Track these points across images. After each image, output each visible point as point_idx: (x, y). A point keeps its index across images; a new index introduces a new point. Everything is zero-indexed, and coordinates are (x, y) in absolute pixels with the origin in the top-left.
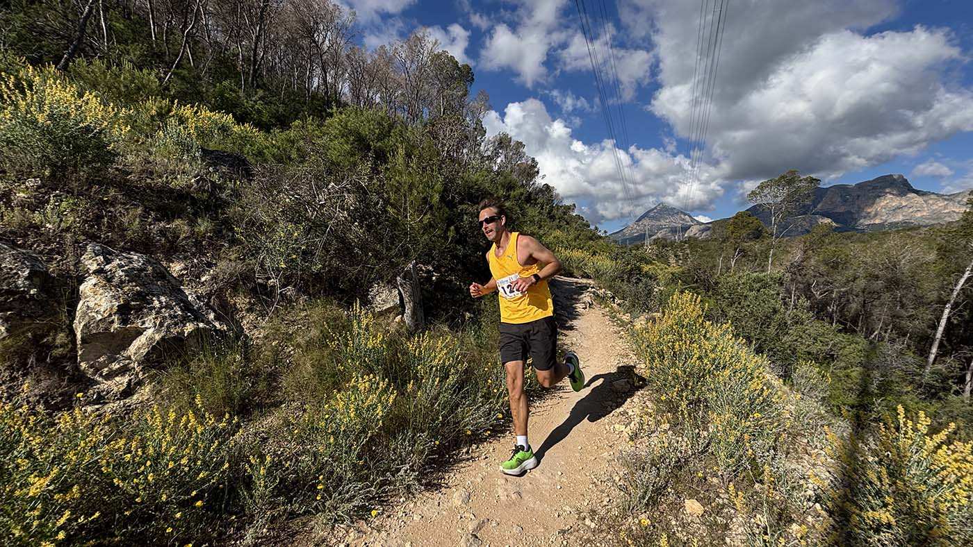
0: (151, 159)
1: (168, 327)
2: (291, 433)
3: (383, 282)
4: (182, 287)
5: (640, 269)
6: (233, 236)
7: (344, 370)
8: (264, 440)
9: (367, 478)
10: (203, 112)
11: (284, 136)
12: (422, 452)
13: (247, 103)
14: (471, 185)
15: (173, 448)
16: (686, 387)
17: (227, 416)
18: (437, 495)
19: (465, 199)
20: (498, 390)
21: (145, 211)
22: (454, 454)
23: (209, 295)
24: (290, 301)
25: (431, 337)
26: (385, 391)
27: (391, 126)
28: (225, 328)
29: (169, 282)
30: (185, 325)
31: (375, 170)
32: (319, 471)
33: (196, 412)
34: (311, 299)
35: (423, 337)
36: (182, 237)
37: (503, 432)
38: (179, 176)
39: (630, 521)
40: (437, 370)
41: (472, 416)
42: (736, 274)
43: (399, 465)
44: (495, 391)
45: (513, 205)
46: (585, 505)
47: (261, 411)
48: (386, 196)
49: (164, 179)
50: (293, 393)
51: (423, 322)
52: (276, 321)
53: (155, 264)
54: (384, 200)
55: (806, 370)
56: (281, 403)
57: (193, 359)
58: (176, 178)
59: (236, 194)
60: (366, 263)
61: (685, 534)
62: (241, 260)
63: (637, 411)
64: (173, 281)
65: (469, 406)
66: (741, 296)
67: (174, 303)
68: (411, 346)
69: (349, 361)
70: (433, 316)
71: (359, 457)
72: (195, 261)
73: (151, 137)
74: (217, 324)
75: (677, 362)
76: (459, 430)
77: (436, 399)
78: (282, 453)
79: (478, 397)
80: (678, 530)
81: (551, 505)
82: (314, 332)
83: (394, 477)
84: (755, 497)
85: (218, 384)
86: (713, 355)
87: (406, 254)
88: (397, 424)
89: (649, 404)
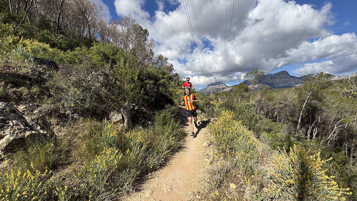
0: (9, 61)
1: (17, 134)
2: (77, 175)
3: (115, 110)
4: (24, 116)
5: (209, 103)
6: (49, 93)
7: (100, 147)
8: (64, 179)
9: (110, 190)
10: (35, 42)
11: (72, 53)
12: (133, 177)
13: (55, 39)
14: (149, 73)
15: (19, 187)
16: (228, 143)
17: (46, 170)
18: (139, 193)
19: (147, 78)
20: (162, 150)
21: (6, 83)
22: (146, 177)
23: (38, 119)
24: (76, 120)
25: (135, 131)
26: (117, 154)
27: (117, 51)
28: (46, 133)
29: (17, 114)
30: (25, 133)
31: (112, 67)
32: (90, 190)
33: (31, 170)
34: (85, 119)
35: (132, 131)
36: (24, 94)
37: (164, 166)
38: (23, 69)
39: (212, 194)
40: (138, 144)
41: (152, 161)
42: (240, 104)
43: (124, 183)
44: (161, 150)
45: (165, 80)
46: (196, 190)
47: (63, 167)
48: (116, 77)
49: (16, 70)
50: (77, 158)
51: (132, 125)
52: (70, 128)
53: (11, 106)
54: (115, 79)
55: (264, 134)
56: (72, 162)
57: (30, 147)
58: (21, 69)
59: (51, 76)
60: (108, 103)
61: (230, 196)
62: (53, 103)
63: (212, 153)
64: (19, 114)
65: (151, 157)
66: (243, 111)
67: (20, 123)
68: (128, 135)
69: (102, 143)
70: (136, 123)
71: (107, 182)
72: (31, 104)
73: (9, 52)
74: (41, 131)
75: (224, 135)
76: (147, 167)
77: (138, 155)
78: (72, 184)
79: (154, 153)
80: (228, 195)
81: (184, 192)
82: (86, 132)
83: (122, 188)
84: (252, 180)
85: (42, 157)
86: (236, 132)
87: (125, 100)
88: (123, 167)
89: (216, 151)
